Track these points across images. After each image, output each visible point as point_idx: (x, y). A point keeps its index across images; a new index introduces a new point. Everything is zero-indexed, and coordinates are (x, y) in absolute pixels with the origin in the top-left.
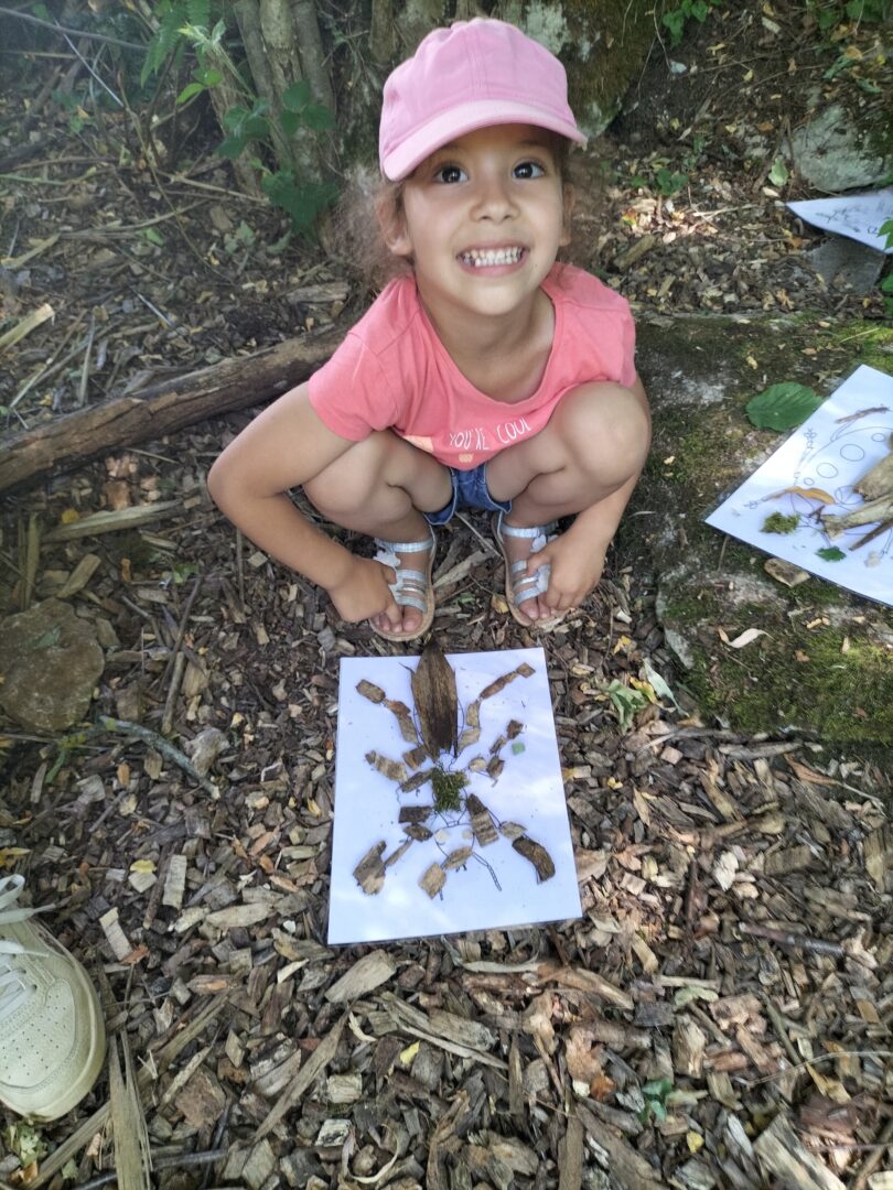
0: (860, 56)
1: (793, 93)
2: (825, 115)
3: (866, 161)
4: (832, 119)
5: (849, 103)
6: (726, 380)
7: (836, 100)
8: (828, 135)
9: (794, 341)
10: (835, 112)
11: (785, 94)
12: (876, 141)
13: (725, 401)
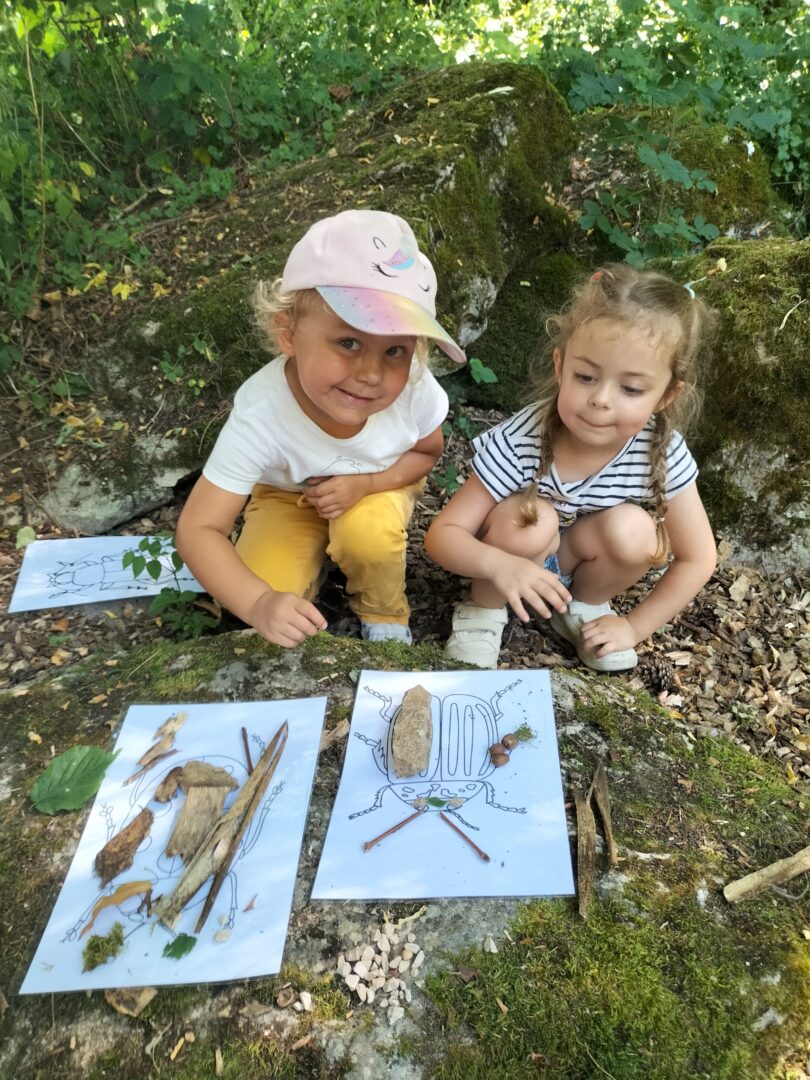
0: (81, 422)
1: (32, 464)
2: (66, 474)
3: (118, 502)
4: (73, 476)
5: (84, 460)
6: (10, 769)
7: (71, 461)
8: (75, 490)
9: (80, 695)
10: (74, 471)
11: (24, 466)
12: (119, 484)
13: (14, 795)
